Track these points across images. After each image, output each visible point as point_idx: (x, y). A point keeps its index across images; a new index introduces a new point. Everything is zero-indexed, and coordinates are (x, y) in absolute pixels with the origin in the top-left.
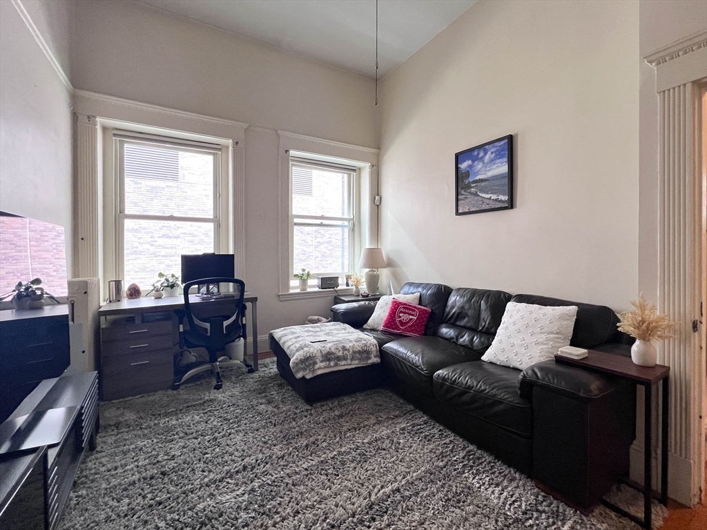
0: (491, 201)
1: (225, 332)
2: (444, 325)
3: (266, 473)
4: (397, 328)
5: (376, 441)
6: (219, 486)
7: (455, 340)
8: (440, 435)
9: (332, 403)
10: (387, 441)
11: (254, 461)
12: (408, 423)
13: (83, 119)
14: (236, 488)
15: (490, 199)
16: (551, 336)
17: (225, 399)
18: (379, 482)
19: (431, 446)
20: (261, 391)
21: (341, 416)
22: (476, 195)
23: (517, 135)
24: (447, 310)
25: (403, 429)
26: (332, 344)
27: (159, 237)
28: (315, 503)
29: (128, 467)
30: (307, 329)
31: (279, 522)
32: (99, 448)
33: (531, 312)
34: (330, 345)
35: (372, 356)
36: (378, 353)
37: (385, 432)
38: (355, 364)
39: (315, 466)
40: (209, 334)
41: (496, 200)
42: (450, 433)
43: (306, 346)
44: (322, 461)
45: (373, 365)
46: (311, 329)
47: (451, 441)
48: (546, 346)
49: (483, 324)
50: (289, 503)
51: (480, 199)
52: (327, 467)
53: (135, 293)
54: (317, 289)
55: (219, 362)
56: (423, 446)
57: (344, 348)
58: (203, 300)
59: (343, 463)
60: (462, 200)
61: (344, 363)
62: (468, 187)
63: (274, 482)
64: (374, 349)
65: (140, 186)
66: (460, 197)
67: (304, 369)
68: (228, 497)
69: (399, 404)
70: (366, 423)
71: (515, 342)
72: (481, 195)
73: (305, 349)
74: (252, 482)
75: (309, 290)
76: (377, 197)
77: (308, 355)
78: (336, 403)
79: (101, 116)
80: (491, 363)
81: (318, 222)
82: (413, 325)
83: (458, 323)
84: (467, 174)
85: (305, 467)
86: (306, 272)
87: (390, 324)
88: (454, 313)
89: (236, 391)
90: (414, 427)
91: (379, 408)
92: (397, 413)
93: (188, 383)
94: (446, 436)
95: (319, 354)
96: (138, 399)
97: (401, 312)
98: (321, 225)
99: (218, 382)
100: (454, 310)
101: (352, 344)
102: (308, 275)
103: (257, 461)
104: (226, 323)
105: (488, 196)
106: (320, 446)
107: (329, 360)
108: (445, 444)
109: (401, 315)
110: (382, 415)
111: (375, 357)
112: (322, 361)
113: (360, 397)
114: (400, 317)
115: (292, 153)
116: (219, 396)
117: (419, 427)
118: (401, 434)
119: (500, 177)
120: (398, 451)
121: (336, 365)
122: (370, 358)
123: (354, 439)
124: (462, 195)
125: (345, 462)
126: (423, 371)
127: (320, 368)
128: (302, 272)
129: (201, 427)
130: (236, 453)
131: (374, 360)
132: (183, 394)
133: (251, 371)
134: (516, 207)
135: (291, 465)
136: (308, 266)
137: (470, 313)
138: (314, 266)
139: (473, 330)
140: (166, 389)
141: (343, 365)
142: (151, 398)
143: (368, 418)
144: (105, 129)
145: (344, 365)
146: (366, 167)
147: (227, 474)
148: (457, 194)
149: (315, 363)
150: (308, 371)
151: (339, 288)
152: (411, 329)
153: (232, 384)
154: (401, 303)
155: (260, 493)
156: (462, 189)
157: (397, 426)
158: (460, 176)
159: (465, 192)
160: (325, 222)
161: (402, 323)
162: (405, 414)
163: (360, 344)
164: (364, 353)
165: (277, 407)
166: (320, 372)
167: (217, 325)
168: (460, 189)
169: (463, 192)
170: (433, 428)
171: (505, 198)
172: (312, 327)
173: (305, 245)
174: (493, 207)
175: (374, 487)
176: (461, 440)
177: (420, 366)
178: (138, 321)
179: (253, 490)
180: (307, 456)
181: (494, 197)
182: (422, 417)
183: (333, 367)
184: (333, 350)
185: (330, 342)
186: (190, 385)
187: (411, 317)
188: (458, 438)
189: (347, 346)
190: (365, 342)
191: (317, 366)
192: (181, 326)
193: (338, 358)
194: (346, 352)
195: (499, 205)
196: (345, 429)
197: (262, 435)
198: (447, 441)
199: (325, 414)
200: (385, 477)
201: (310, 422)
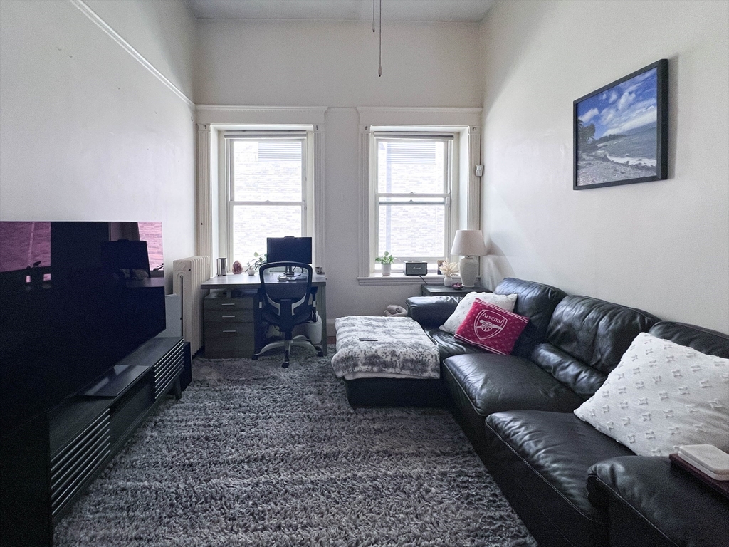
0: (629, 169)
1: (293, 314)
2: (543, 345)
3: (276, 471)
4: (474, 338)
5: (402, 477)
6: (236, 468)
7: (552, 371)
8: (490, 501)
9: (378, 412)
10: (415, 483)
11: (273, 454)
12: (454, 467)
13: (201, 127)
14: (246, 476)
15: (626, 165)
16: (703, 411)
17: (285, 379)
18: (375, 533)
19: (470, 513)
20: (318, 378)
21: (378, 432)
22: (605, 159)
23: (676, 58)
24: (551, 324)
25: (444, 474)
26: (380, 346)
27: (293, 213)
28: (300, 526)
29: (189, 423)
30: (369, 322)
31: (259, 530)
32: (181, 400)
33: (671, 359)
34: (378, 346)
35: (430, 369)
36: (438, 367)
37: (418, 469)
38: (406, 374)
39: (322, 481)
40: (279, 314)
41: (638, 167)
42: (507, 504)
43: (353, 343)
44: (332, 479)
45: (430, 380)
46: (374, 323)
47: (502, 517)
48: (688, 427)
49: (599, 357)
50: (278, 513)
51: (612, 165)
52: (333, 489)
53: (237, 269)
54: (402, 275)
55: (294, 340)
56: (458, 508)
57: (393, 353)
58: (280, 281)
59: (352, 491)
60: (583, 168)
61: (390, 370)
62: (594, 147)
63: (278, 483)
64: (432, 360)
65: (279, 168)
66: (581, 163)
67: (344, 369)
68: (236, 482)
69: (456, 437)
70: (403, 450)
71: (630, 403)
72: (612, 159)
73: (350, 347)
74: (261, 475)
75: (393, 275)
76: (478, 167)
77: (350, 354)
78: (381, 415)
79: (215, 122)
80: (587, 423)
81: (407, 199)
82: (496, 338)
83: (564, 347)
84: (592, 129)
85: (313, 480)
86: (389, 256)
87: (466, 332)
88: (559, 331)
89: (297, 374)
90: (460, 476)
91: (428, 435)
92: (448, 449)
93: (267, 355)
94: (498, 506)
95: (362, 356)
96: (226, 362)
97: (483, 318)
98: (411, 203)
99: (286, 361)
100: (559, 327)
101: (405, 350)
102: (391, 259)
103: (275, 454)
104: (294, 306)
105: (623, 161)
106: (339, 460)
107: (373, 364)
108: (492, 517)
109: (482, 321)
110: (425, 444)
111: (433, 370)
112: (364, 364)
113: (413, 413)
114: (480, 324)
115: (373, 128)
116: (283, 375)
117: (466, 479)
118: (437, 479)
119: (644, 129)
120: (420, 502)
121: (380, 371)
122: (426, 371)
123: (378, 465)
124: (584, 160)
125: (353, 489)
126: (477, 407)
127: (360, 371)
128: (384, 256)
129: (255, 402)
130: (265, 439)
131: (431, 374)
132: (258, 366)
133: (320, 355)
134: (672, 177)
135: (301, 471)
136: (430, 241)
137: (582, 335)
138: (436, 242)
139: (583, 362)
140: (248, 357)
141: (389, 373)
142: (236, 363)
143: (408, 445)
144: (219, 132)
145: (391, 373)
146: (466, 132)
147: (246, 458)
148: (577, 158)
149: (356, 365)
150: (347, 372)
151: (429, 275)
152: (493, 343)
153: (298, 365)
154: (484, 307)
155: (262, 490)
156: (584, 151)
157: (439, 467)
158: (580, 133)
159: (588, 155)
160: (415, 199)
161: (482, 333)
162: (457, 454)
163: (415, 352)
164: (419, 363)
165: (323, 401)
166: (360, 376)
167: (286, 307)
168: (580, 152)
169: (584, 156)
170: (486, 487)
171: (652, 162)
172: (376, 320)
173: (426, 218)
174: (632, 177)
175: (368, 536)
176: (519, 521)
177: (475, 399)
178: (229, 295)
179: (257, 484)
180: (321, 467)
181: (633, 161)
182: (478, 466)
183: (375, 373)
184: (379, 353)
185: (380, 344)
186: (267, 357)
187: (495, 326)
188: (516, 516)
189: (398, 352)
190: (423, 350)
191: (357, 369)
192: (261, 303)
193: (385, 364)
194: (395, 358)
195: (643, 174)
196: (375, 449)
197: (294, 428)
198: (497, 514)
199: (364, 424)
200: (386, 529)
201: (343, 428)
